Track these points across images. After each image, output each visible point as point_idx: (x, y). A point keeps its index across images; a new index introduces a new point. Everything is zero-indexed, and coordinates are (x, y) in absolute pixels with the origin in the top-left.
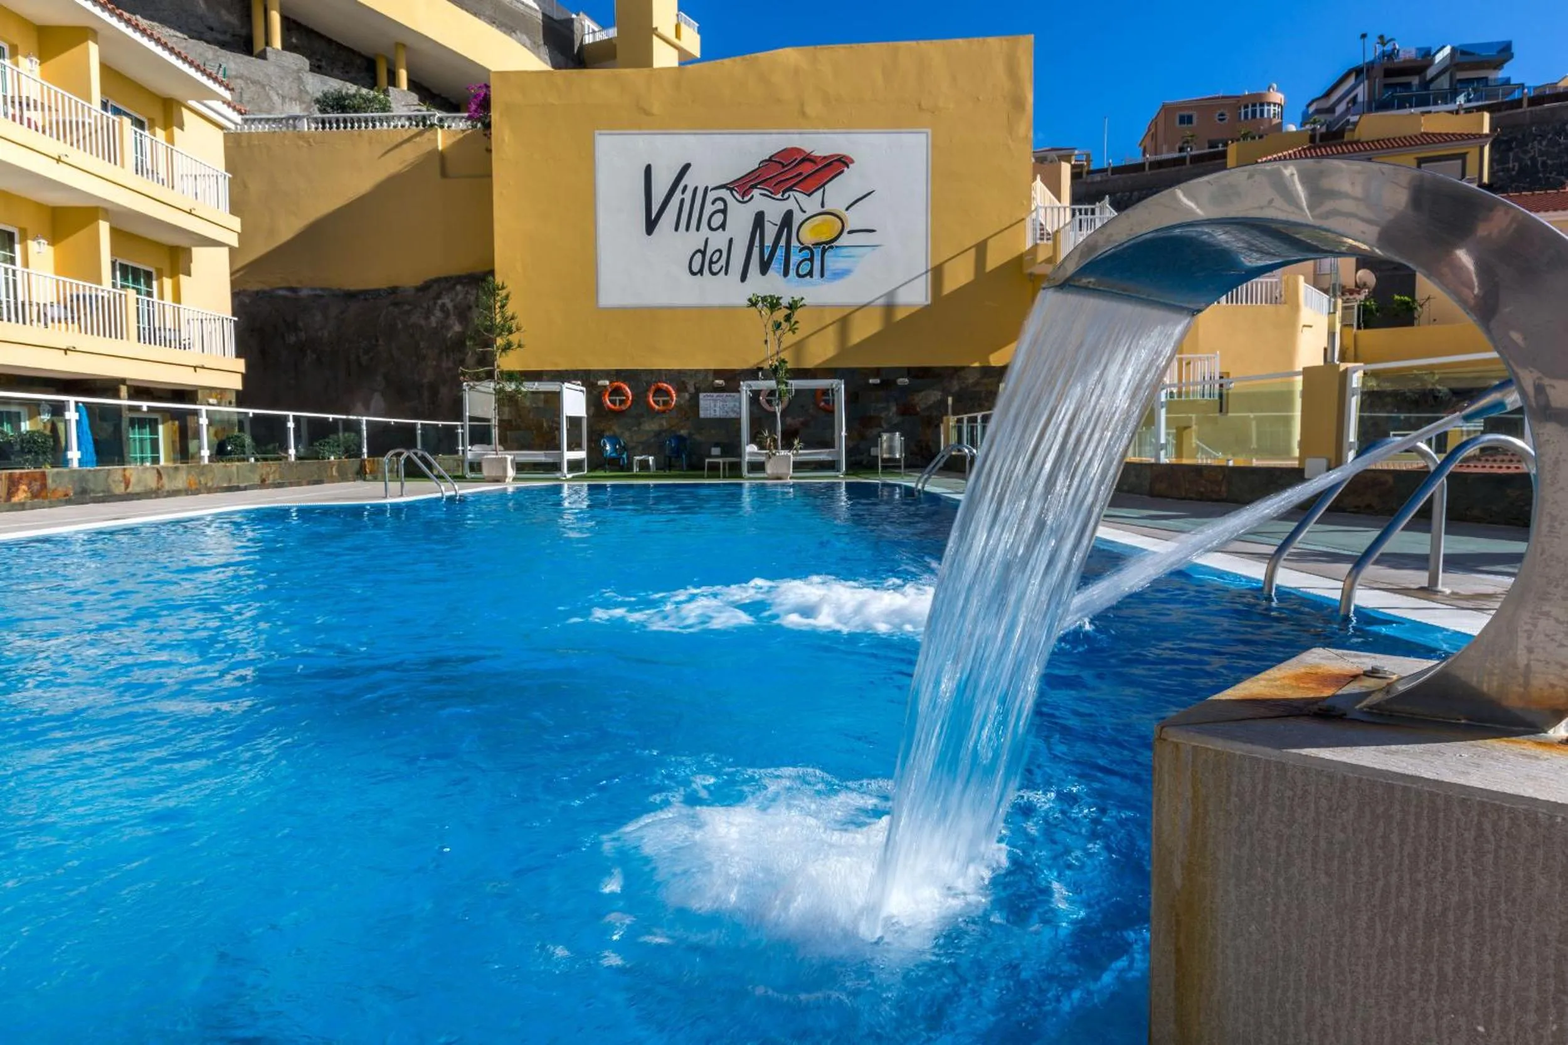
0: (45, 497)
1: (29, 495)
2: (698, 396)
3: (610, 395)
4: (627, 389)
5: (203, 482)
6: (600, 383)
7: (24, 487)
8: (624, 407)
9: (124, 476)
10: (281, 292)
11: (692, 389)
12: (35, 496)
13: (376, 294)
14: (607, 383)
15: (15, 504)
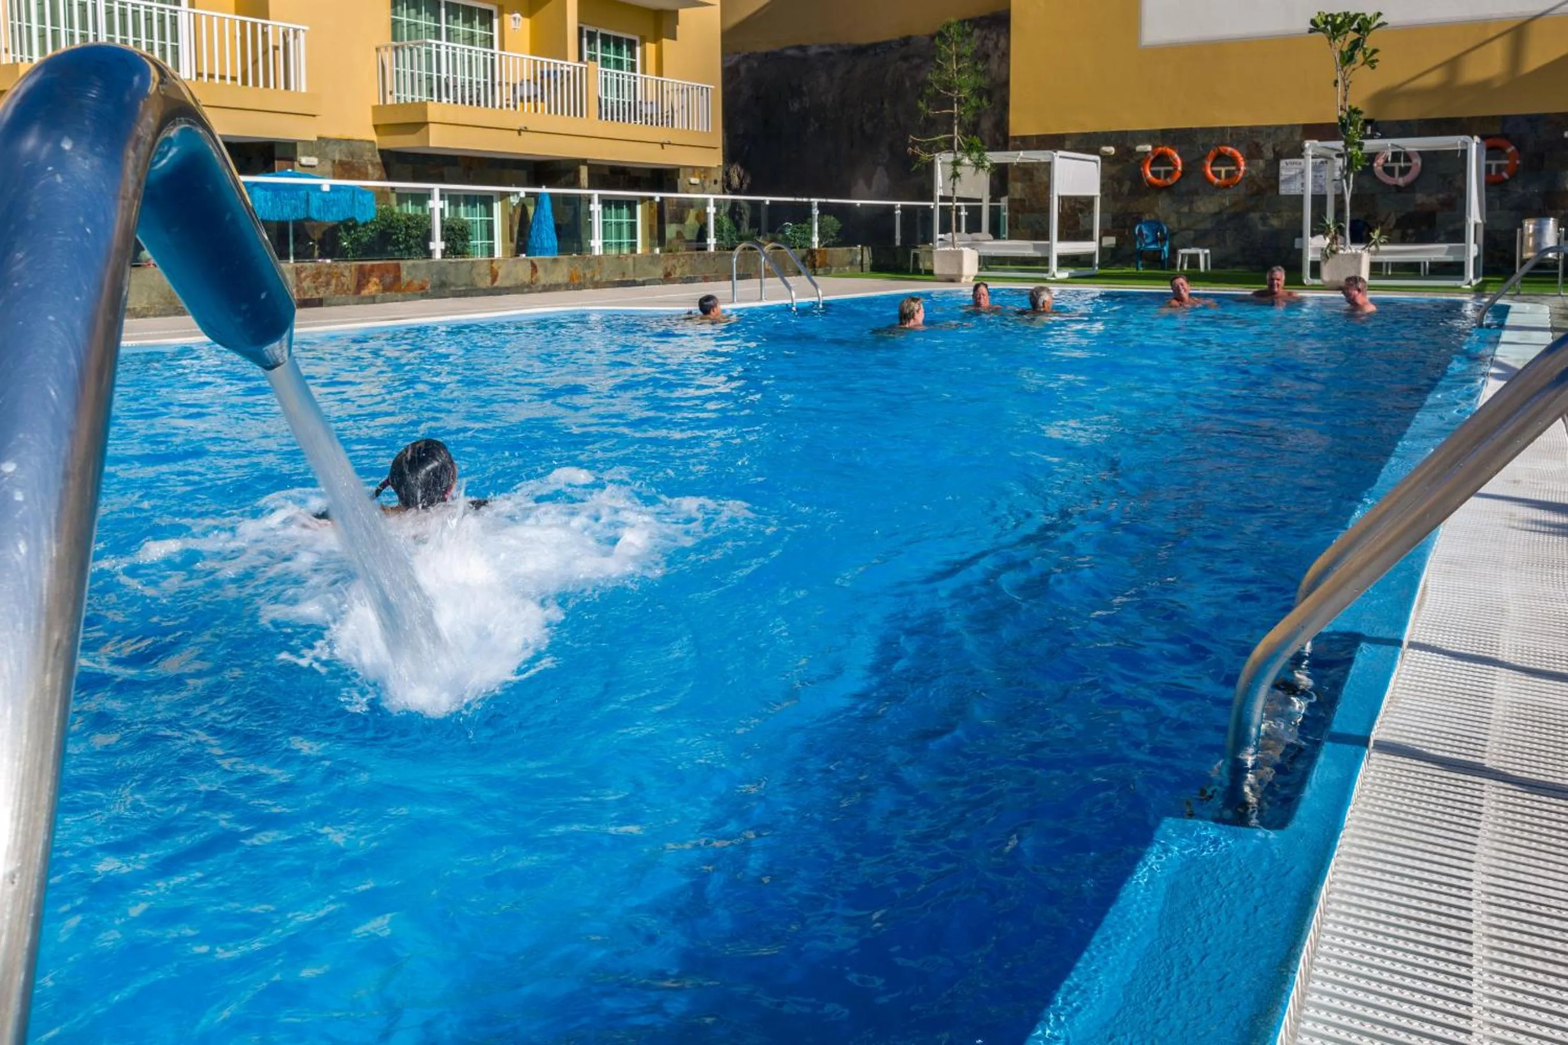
0: (399, 290)
1: (381, 288)
2: (1278, 165)
3: (1151, 166)
4: (1176, 156)
5: (588, 276)
6: (1140, 148)
7: (375, 279)
8: (1170, 181)
9: (492, 268)
10: (790, 52)
11: (1269, 154)
12: (386, 289)
13: (885, 47)
14: (1149, 148)
15: (363, 298)
